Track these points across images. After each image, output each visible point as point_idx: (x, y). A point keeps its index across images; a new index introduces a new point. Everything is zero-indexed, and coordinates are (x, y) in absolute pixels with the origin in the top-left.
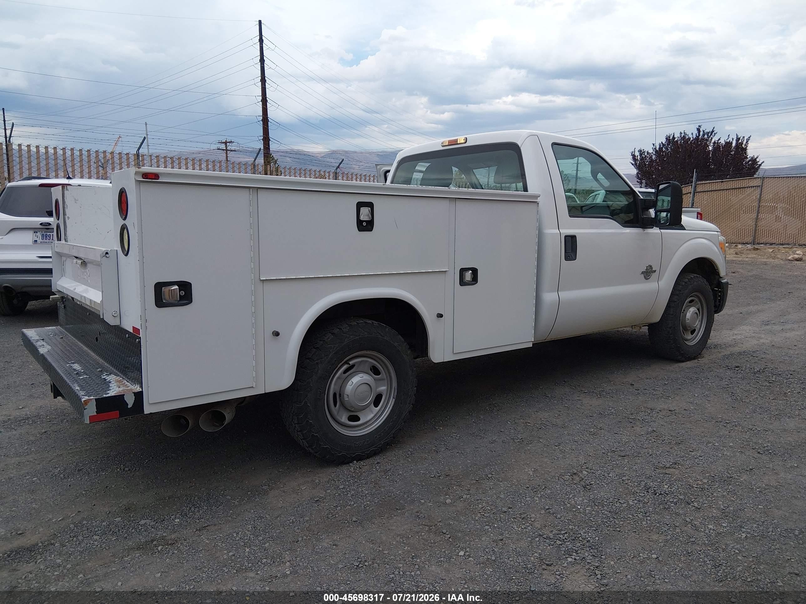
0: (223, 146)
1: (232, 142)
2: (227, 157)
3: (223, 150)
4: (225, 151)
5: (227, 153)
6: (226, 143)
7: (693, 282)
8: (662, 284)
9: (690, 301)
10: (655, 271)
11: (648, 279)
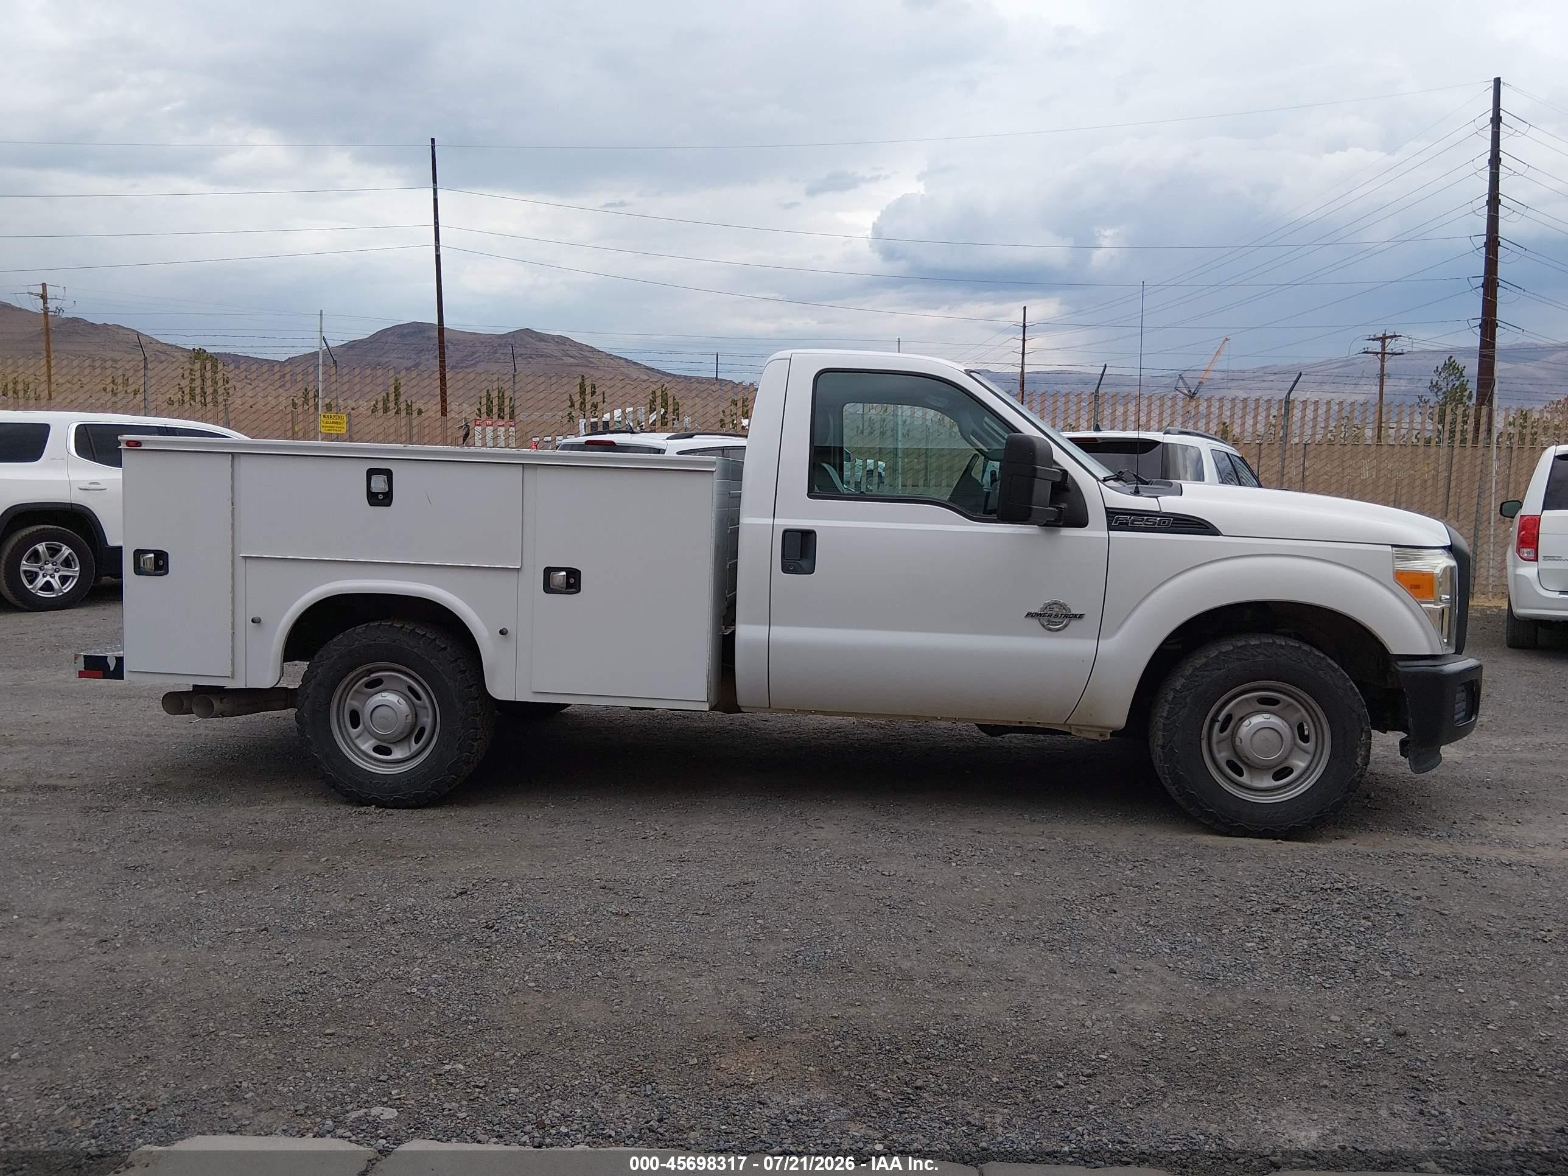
0: (1377, 346)
1: (1395, 336)
2: (1383, 366)
3: (1374, 353)
4: (1380, 356)
5: (1383, 361)
6: (1383, 339)
7: (1253, 655)
8: (1108, 645)
9: (1263, 701)
10: (1081, 616)
11: (1058, 630)
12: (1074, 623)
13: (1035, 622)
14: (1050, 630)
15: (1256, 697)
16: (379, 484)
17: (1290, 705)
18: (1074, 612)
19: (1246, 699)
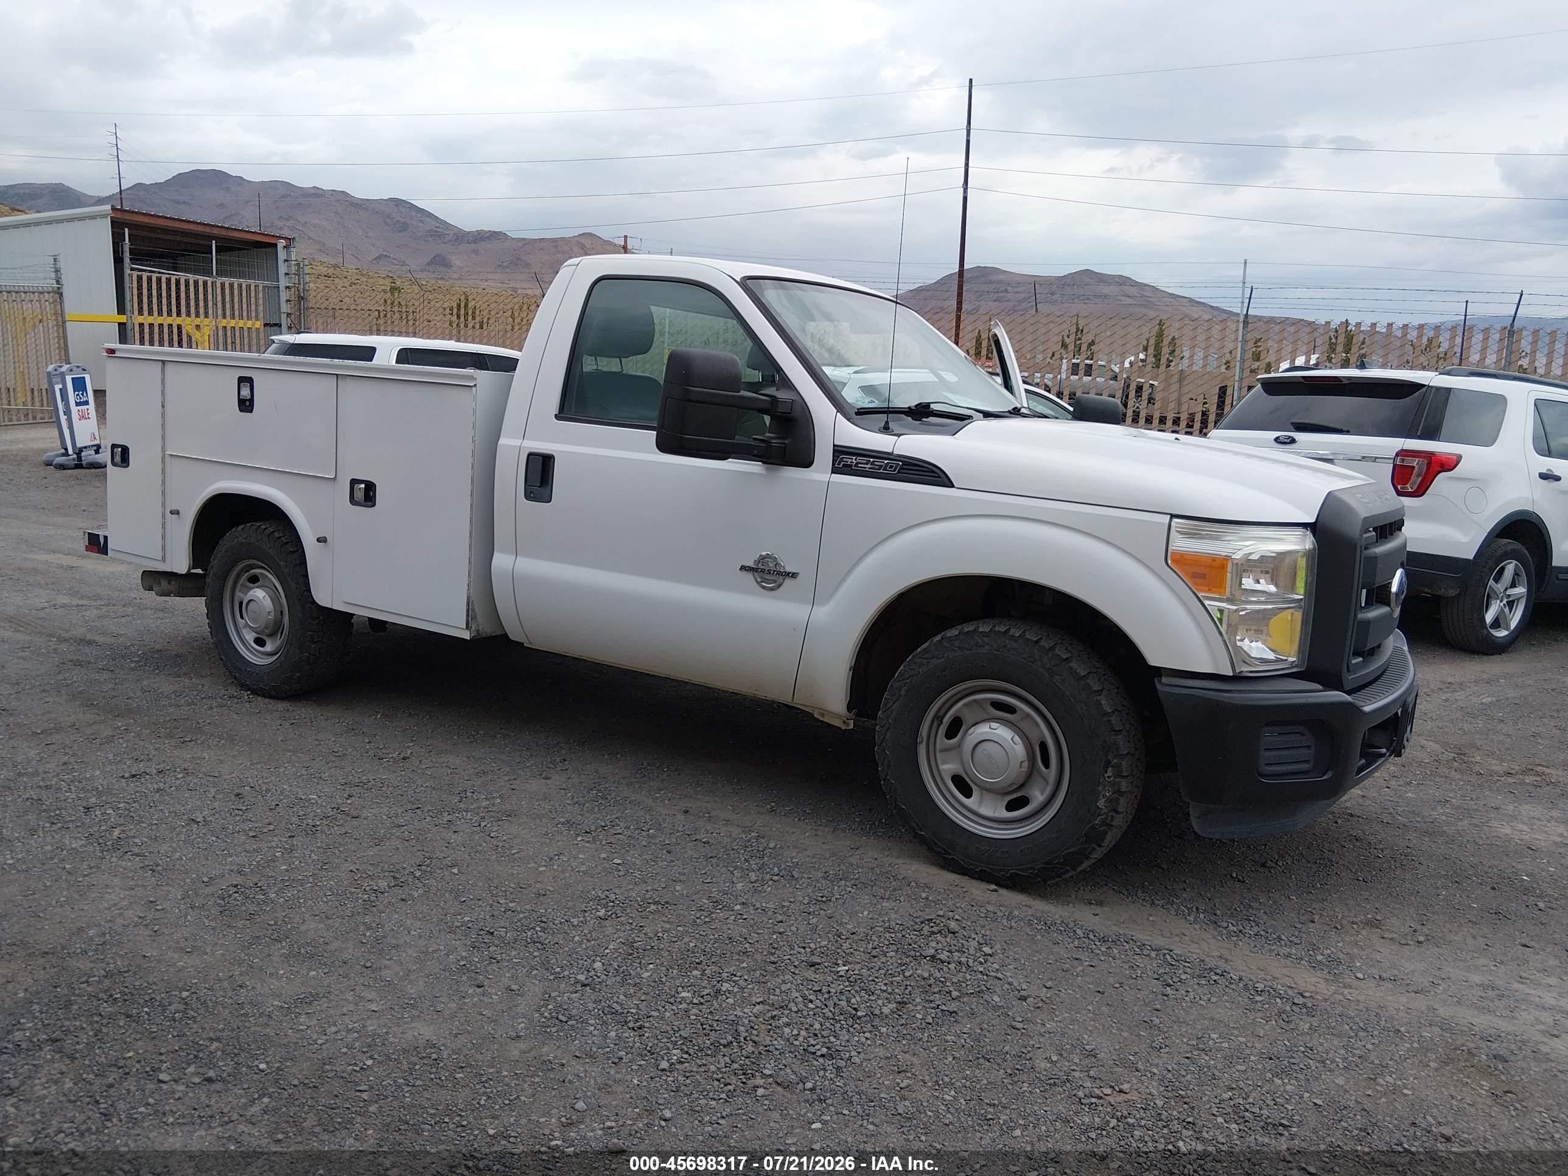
7: (977, 645)
8: (823, 613)
9: (998, 705)
10: (794, 575)
11: (772, 589)
12: (788, 582)
13: (749, 577)
14: (764, 587)
15: (989, 699)
16: (245, 392)
17: (1028, 715)
18: (788, 569)
19: (975, 701)
